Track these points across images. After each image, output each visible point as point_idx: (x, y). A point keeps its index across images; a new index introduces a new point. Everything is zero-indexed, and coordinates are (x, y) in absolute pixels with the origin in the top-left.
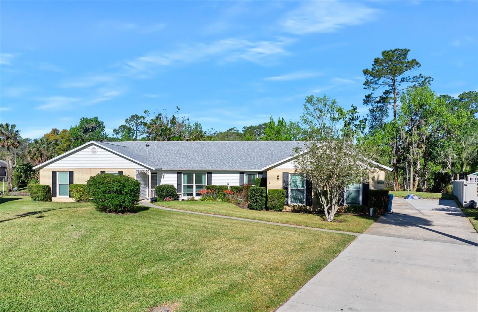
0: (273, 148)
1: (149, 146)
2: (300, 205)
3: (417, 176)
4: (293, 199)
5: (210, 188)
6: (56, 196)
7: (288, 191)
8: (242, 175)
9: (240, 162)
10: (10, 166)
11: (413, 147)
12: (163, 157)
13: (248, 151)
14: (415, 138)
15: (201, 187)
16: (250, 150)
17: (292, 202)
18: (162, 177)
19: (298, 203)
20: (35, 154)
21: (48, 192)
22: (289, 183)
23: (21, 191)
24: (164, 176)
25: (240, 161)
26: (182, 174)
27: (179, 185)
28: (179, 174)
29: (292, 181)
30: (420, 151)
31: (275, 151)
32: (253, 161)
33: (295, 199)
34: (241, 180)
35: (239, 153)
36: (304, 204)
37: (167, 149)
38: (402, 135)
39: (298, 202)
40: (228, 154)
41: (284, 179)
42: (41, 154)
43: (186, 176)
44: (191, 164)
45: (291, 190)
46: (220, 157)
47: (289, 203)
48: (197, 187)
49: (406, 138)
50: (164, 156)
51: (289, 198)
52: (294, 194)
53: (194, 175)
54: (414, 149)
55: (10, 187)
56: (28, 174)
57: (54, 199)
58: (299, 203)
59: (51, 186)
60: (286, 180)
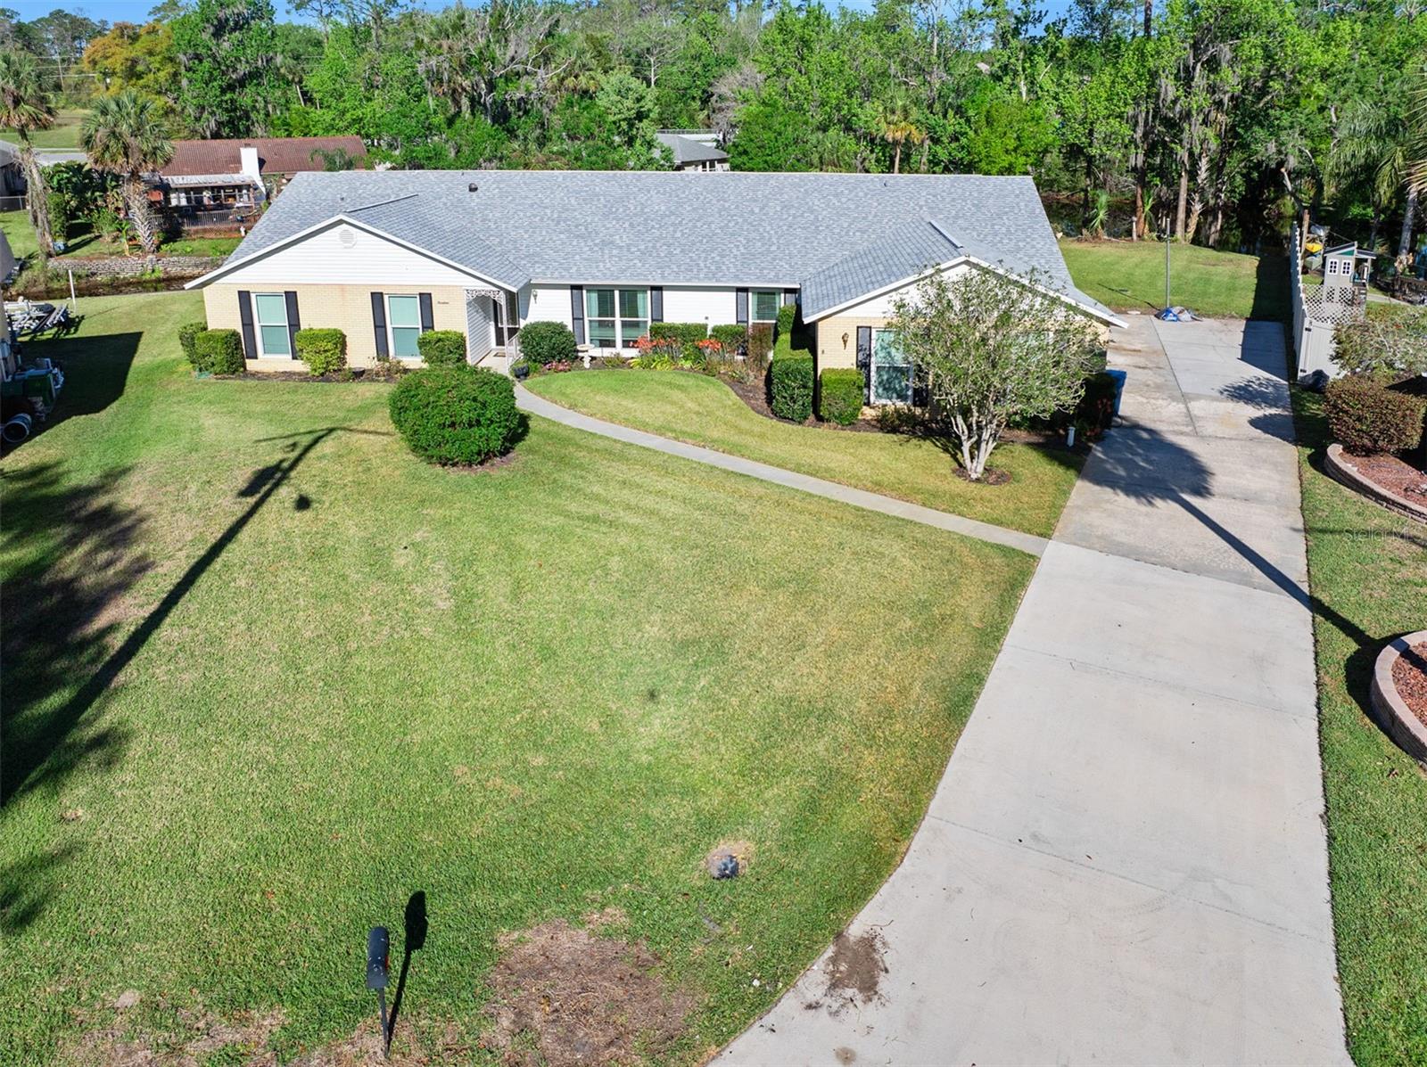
0: (816, 202)
1: (476, 189)
2: (900, 404)
3: (1197, 199)
4: (880, 390)
5: (662, 332)
6: (255, 357)
7: (869, 371)
8: (743, 294)
9: (735, 257)
10: (37, 183)
11: (1190, 125)
12: (526, 236)
13: (752, 212)
14: (1200, 99)
15: (636, 325)
16: (757, 210)
17: (878, 396)
18: (532, 298)
19: (894, 400)
20: (108, 147)
21: (236, 349)
22: (873, 352)
23: (78, 252)
24: (535, 296)
25: (734, 251)
26: (584, 292)
27: (578, 319)
28: (575, 291)
29: (878, 347)
30: (1210, 133)
31: (824, 213)
32: (768, 250)
33: (887, 388)
34: (741, 308)
35: (729, 221)
36: (909, 402)
37: (530, 202)
38: (1163, 90)
39: (895, 395)
40: (699, 224)
41: (860, 343)
42: (126, 148)
43: (594, 296)
44: (604, 262)
45: (878, 368)
46: (678, 234)
47: (872, 399)
48: (624, 324)
49: (1174, 102)
50: (526, 232)
51: (873, 388)
52: (885, 377)
53: (617, 293)
54: (1195, 131)
55: (48, 246)
56: (86, 199)
57: (251, 365)
58: (898, 398)
59: (240, 330)
60: (866, 346)
